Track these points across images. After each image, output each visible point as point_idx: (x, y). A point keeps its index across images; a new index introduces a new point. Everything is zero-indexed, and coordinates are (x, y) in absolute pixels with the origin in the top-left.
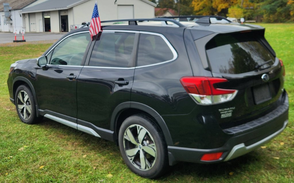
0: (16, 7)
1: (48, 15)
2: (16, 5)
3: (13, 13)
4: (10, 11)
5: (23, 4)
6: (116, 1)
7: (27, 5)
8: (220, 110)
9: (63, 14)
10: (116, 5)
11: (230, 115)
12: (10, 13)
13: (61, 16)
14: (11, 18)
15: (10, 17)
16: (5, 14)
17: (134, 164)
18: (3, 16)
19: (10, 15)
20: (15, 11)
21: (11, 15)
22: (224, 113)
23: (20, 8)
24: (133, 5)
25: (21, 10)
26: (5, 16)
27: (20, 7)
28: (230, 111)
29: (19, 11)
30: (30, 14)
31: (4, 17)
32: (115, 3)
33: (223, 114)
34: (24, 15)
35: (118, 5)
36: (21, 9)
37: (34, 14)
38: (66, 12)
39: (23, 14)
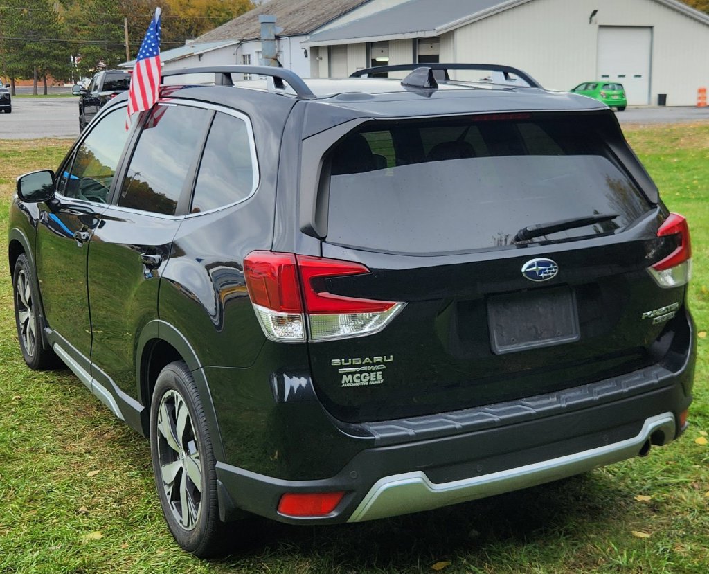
0: (294, 28)
1: (383, 54)
2: (297, 22)
3: (285, 43)
4: (277, 38)
5: (316, 17)
6: (595, 13)
7: (325, 20)
8: (336, 362)
9: (424, 51)
10: (595, 27)
11: (377, 379)
12: (279, 43)
13: (419, 56)
14: (280, 59)
15: (277, 56)
16: (263, 49)
17: (173, 508)
18: (258, 52)
19: (277, 50)
20: (292, 39)
21: (279, 51)
22: (353, 373)
23: (306, 31)
24: (651, 28)
25: (308, 37)
26: (263, 52)
27: (305, 28)
28: (378, 367)
29: (303, 39)
30: (331, 49)
31: (261, 56)
32: (591, 18)
33: (347, 374)
34: (315, 50)
35: (601, 26)
36: (306, 34)
37: (343, 48)
38: (434, 45)
39: (312, 48)
